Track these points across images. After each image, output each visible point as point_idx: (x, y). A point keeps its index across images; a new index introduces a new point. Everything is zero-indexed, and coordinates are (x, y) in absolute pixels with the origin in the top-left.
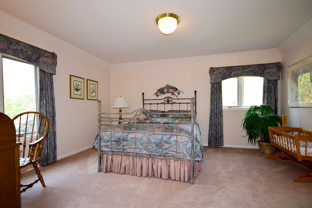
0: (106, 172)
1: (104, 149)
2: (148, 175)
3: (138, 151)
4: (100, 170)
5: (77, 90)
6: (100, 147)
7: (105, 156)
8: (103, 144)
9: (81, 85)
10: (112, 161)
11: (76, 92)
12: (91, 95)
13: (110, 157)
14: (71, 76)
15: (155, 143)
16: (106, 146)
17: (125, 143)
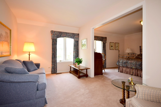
0: (121, 72)
1: (120, 65)
2: (135, 75)
3: (132, 67)
4: (119, 72)
5: (112, 47)
6: (119, 65)
7: (120, 67)
8: (120, 64)
9: (113, 45)
10: (123, 69)
11: (111, 48)
12: (116, 48)
13: (122, 68)
14: (110, 42)
15: (138, 64)
16: (121, 64)
17: (127, 64)
